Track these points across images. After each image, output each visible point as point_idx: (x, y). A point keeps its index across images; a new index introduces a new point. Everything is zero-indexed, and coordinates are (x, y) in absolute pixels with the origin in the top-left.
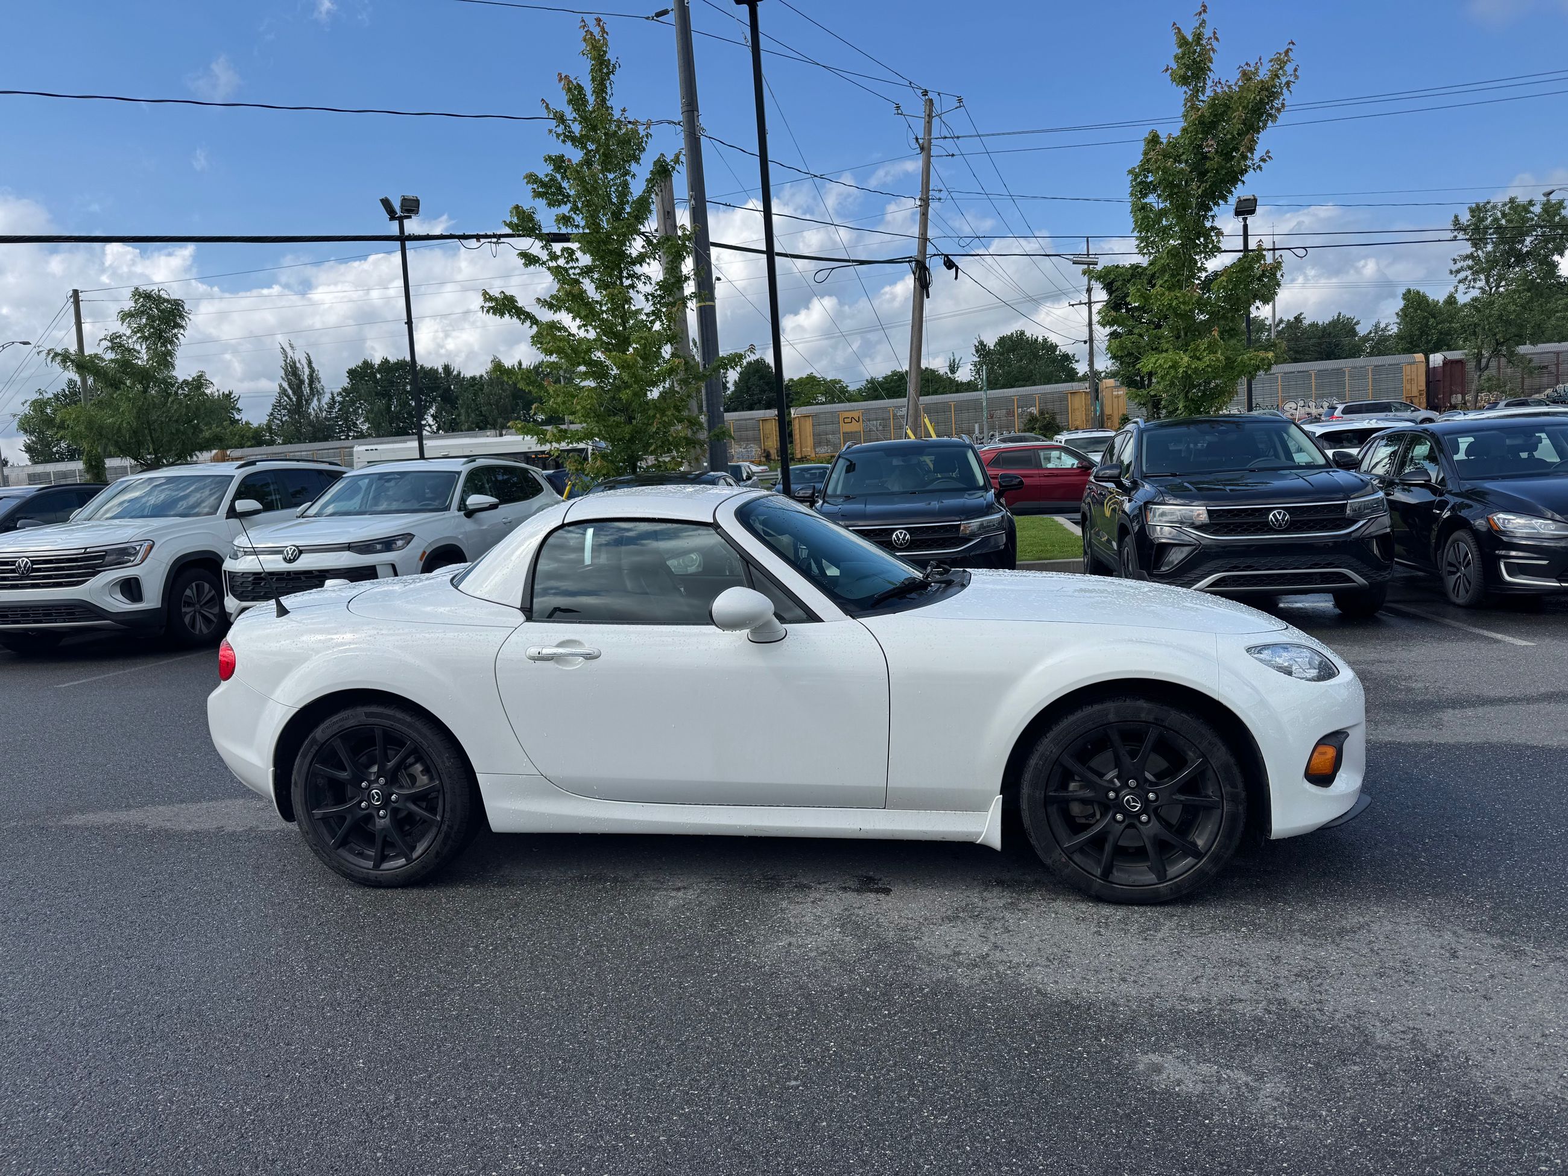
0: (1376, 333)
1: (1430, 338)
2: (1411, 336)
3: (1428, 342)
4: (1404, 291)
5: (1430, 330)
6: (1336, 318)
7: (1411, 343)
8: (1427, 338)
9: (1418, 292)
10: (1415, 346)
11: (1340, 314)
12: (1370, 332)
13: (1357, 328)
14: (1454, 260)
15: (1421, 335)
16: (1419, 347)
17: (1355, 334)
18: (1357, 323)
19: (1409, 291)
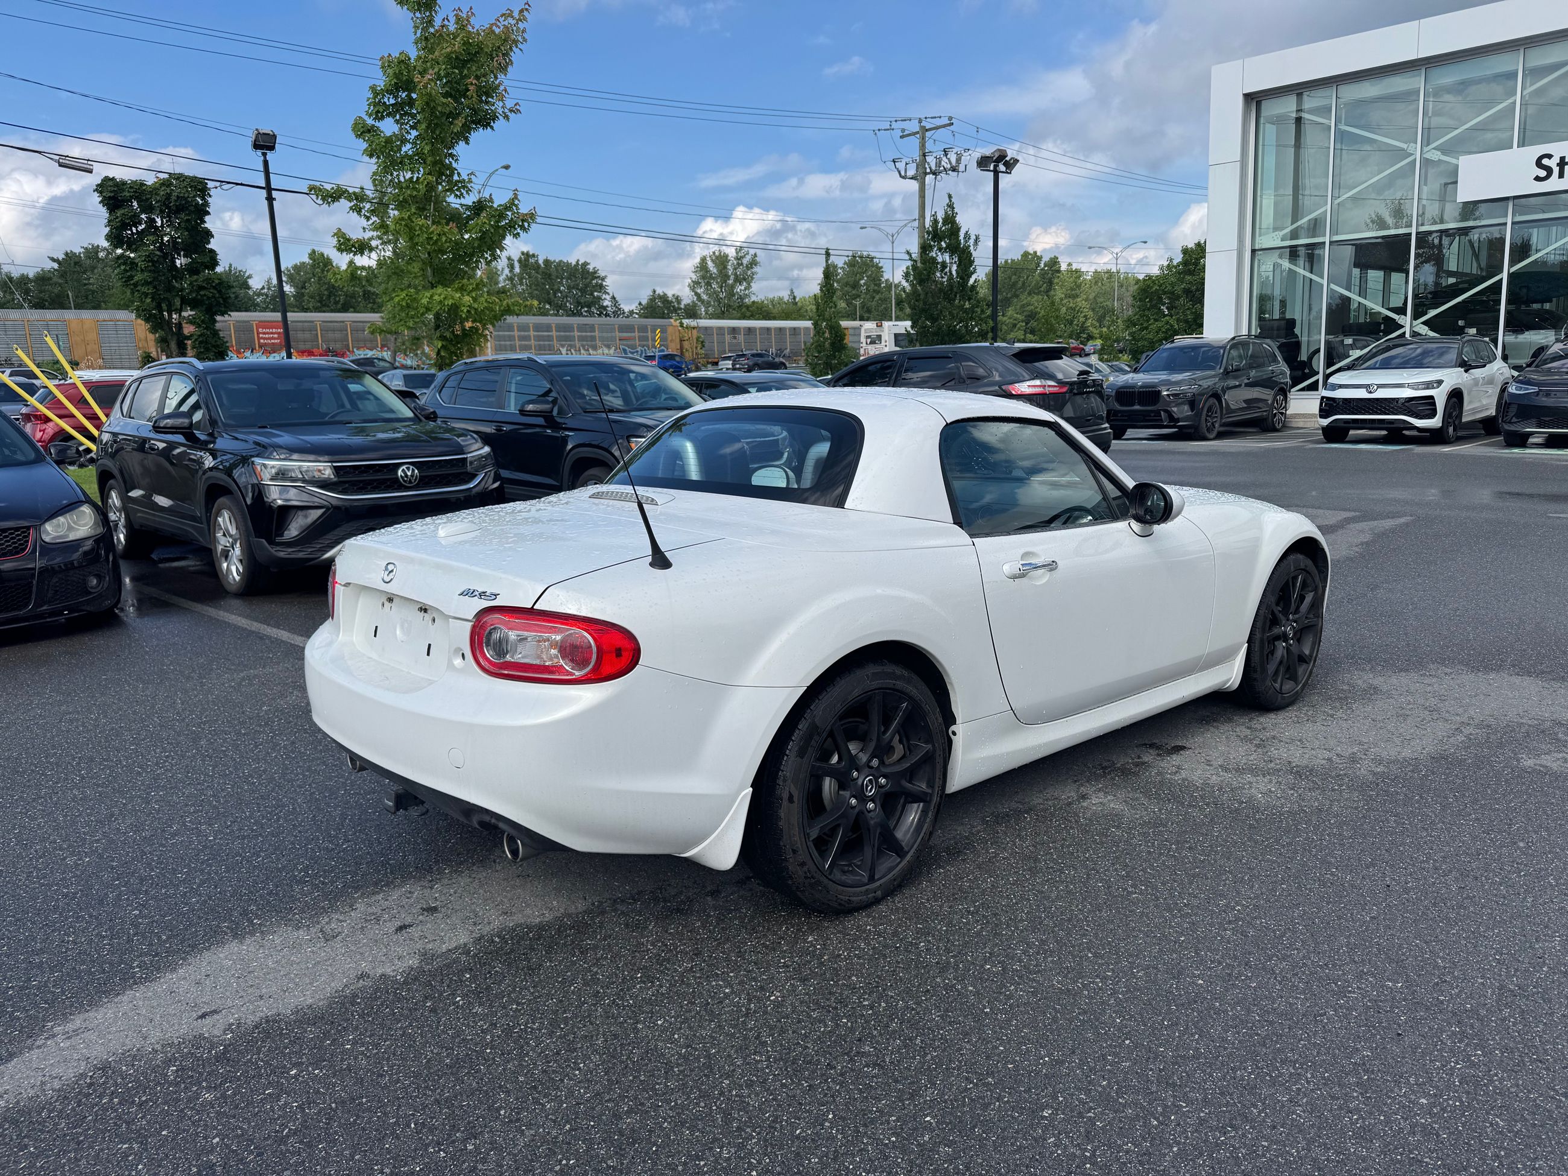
0: (269, 289)
1: (337, 299)
2: (321, 295)
3: (336, 303)
4: (310, 252)
5: (337, 291)
6: (227, 269)
7: (320, 302)
8: (335, 299)
9: (322, 255)
10: (324, 305)
11: (231, 265)
12: (263, 288)
13: (251, 282)
14: (364, 228)
15: (329, 296)
16: (328, 306)
17: (248, 287)
18: (250, 277)
19: (314, 252)
